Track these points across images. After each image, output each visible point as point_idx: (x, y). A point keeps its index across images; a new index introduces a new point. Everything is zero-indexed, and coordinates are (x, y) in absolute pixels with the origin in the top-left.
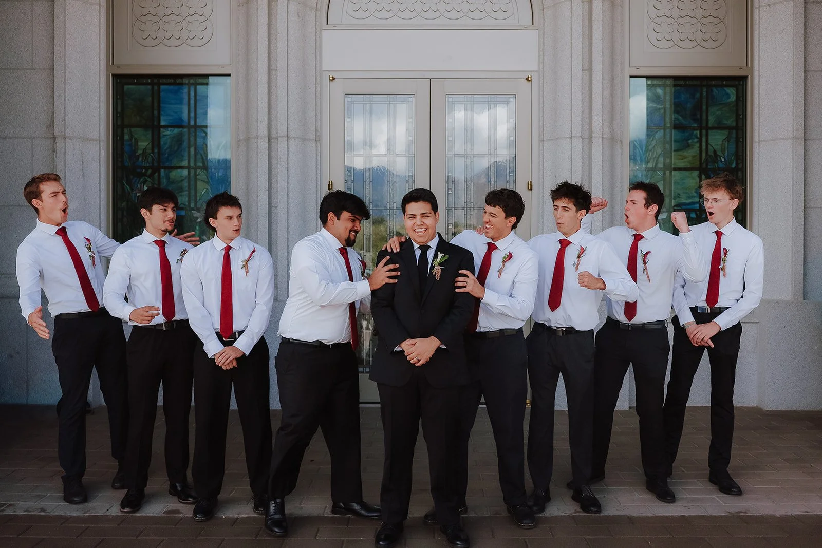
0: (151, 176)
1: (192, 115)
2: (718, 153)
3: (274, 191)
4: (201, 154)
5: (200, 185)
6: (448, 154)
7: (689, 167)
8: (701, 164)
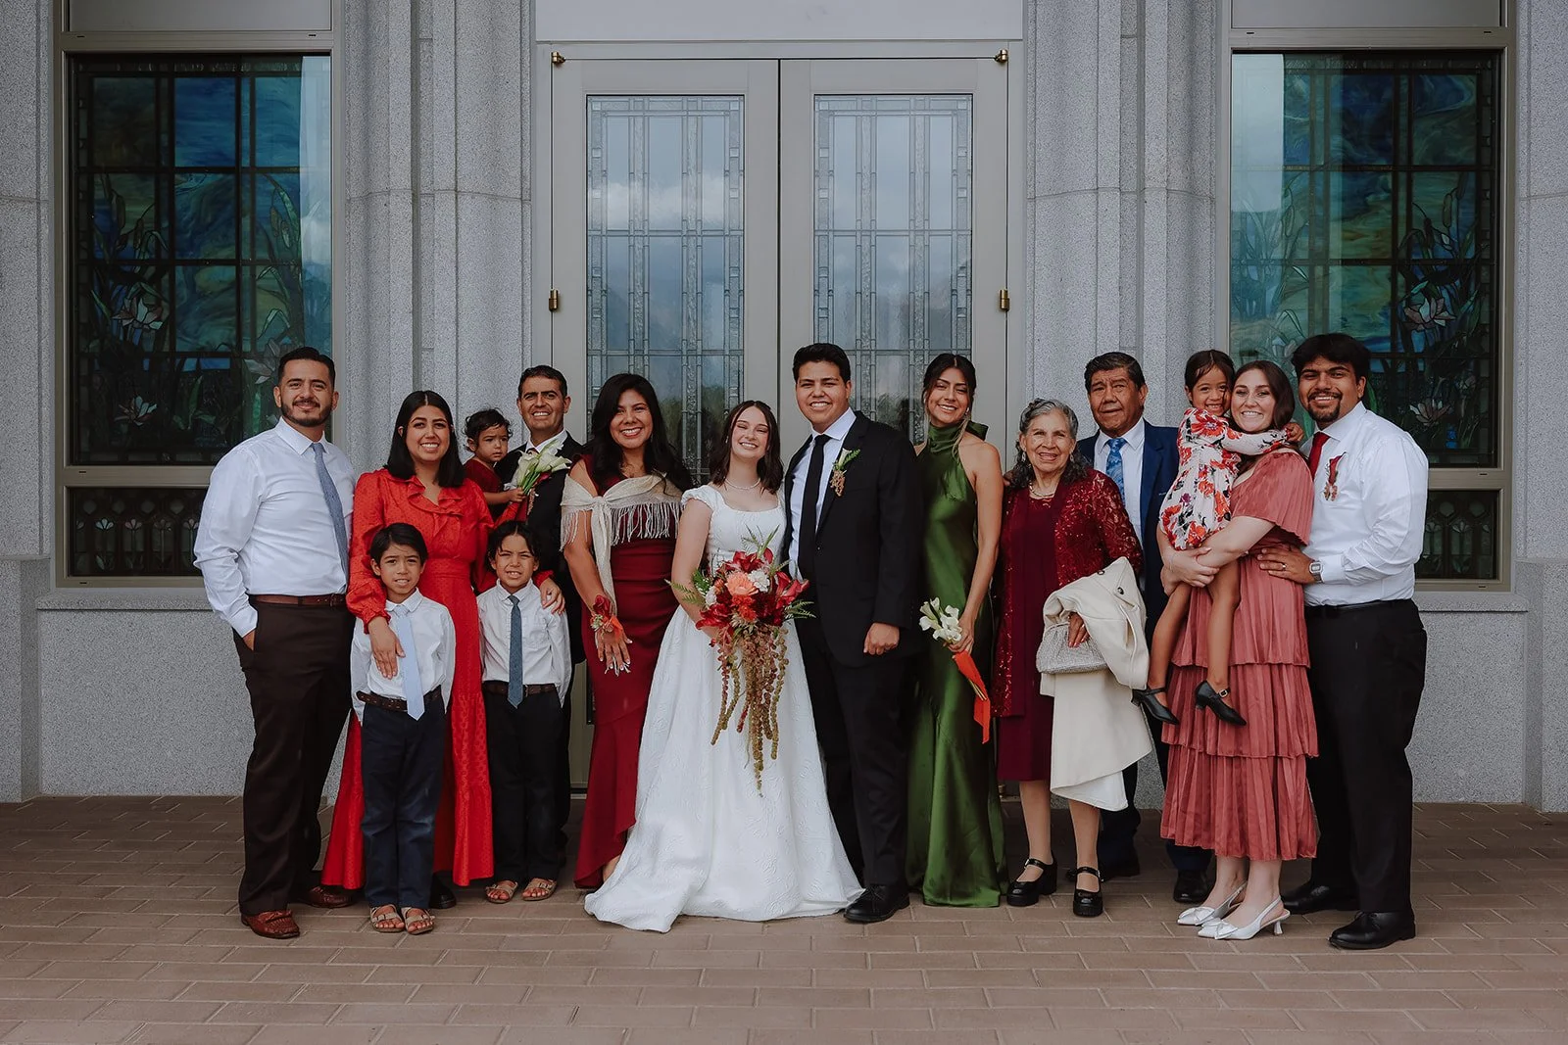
0: (155, 280)
1: (246, 143)
2: (1433, 225)
3: (425, 313)
4: (265, 232)
5: (264, 301)
6: (819, 230)
7: (1368, 257)
8: (1395, 250)
